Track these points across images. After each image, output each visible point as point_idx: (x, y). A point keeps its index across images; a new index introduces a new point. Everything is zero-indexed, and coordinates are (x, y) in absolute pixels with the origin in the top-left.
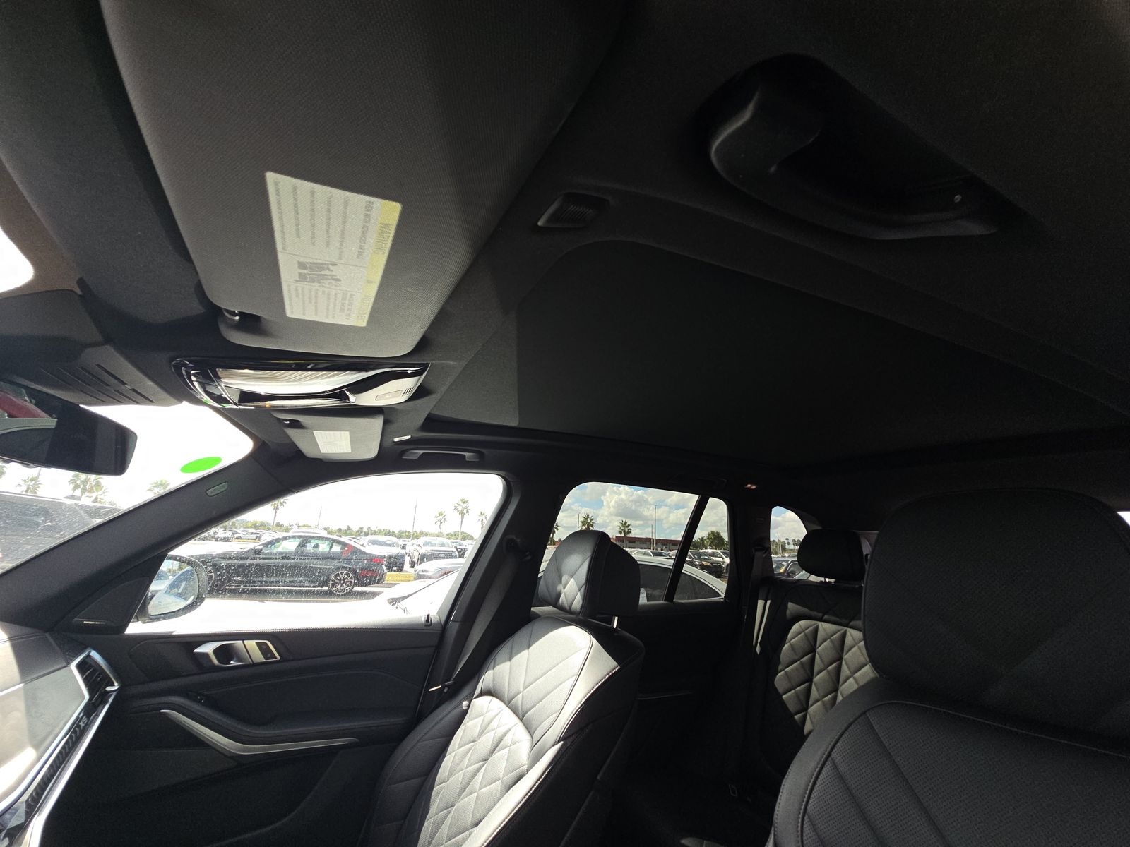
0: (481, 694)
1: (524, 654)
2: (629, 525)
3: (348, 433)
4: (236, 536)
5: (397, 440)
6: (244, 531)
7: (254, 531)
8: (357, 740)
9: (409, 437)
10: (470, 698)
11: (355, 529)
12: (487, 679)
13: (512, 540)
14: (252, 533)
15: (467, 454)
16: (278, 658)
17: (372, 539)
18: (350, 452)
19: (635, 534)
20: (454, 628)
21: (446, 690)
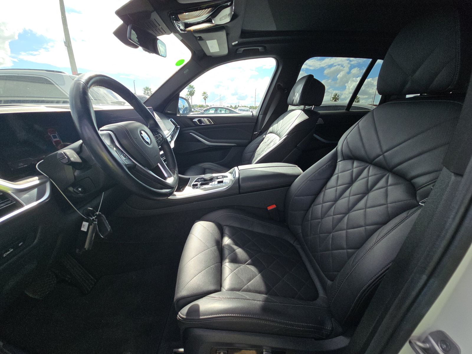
0: (269, 133)
1: (282, 121)
2: (359, 98)
3: (216, 40)
4: (195, 110)
5: (233, 44)
6: (197, 109)
7: (200, 108)
8: (236, 145)
9: (237, 42)
10: (266, 135)
11: (233, 106)
12: (271, 129)
13: (279, 85)
14: (200, 109)
15: (260, 48)
16: (213, 123)
17: (240, 109)
18: (219, 51)
19: (362, 103)
20: (261, 116)
21: (259, 133)
